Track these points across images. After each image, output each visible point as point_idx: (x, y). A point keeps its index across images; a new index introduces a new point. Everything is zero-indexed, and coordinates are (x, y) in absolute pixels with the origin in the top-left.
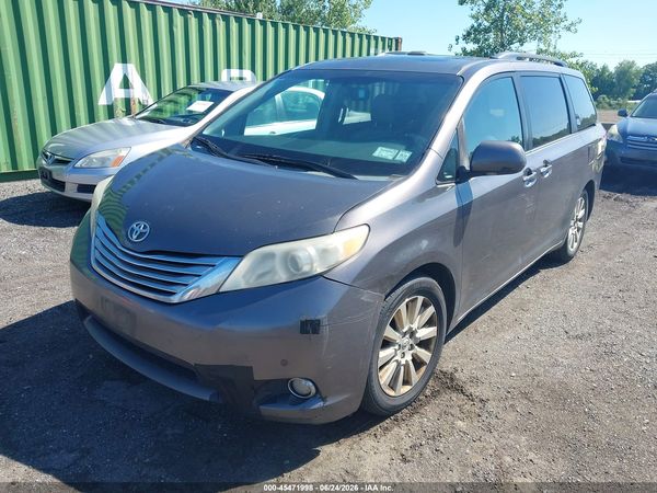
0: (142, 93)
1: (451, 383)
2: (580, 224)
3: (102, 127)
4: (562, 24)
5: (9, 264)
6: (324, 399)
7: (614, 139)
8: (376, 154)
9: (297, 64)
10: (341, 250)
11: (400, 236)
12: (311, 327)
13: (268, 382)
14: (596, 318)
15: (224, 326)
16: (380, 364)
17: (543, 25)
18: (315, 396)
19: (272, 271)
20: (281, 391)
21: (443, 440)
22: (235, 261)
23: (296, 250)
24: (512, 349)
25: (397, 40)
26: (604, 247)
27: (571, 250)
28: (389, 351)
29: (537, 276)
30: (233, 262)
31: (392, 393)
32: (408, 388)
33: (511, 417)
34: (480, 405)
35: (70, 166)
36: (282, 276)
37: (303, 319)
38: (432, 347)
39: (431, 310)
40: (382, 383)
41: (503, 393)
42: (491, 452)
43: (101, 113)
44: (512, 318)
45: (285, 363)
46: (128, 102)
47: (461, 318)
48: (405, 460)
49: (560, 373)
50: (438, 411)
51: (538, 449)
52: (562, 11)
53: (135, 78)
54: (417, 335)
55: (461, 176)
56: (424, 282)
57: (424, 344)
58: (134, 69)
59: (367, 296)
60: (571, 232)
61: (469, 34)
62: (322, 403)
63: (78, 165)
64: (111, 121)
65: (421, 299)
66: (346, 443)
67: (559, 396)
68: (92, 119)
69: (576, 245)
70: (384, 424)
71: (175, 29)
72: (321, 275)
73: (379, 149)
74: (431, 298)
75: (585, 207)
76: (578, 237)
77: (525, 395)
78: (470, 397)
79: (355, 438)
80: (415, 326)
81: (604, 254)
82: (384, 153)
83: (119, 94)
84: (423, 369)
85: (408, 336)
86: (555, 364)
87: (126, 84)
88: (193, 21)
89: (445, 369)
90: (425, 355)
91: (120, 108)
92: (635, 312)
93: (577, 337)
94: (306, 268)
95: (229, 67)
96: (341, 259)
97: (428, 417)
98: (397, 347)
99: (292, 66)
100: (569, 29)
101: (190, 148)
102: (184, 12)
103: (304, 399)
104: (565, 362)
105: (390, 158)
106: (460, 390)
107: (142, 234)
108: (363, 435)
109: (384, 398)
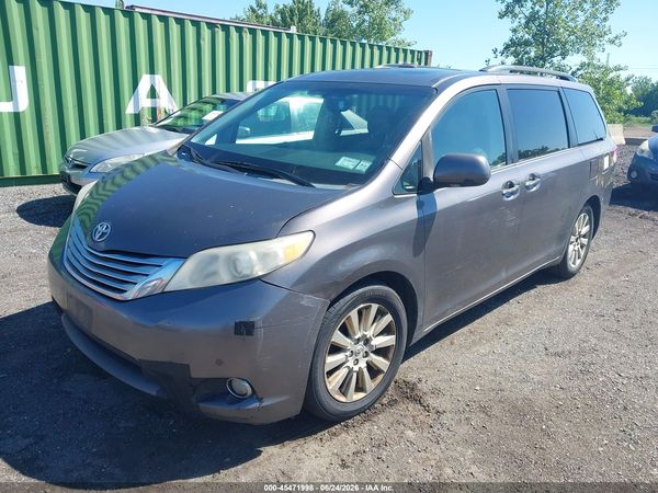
0: (168, 103)
1: (411, 393)
2: (585, 241)
3: (128, 134)
4: (606, 38)
5: (18, 261)
6: (260, 400)
7: (645, 155)
8: (339, 164)
9: (290, 75)
10: (281, 255)
11: (347, 244)
12: (245, 329)
13: (206, 380)
14: (582, 336)
15: (164, 323)
16: (327, 369)
17: (588, 38)
18: (251, 396)
19: (214, 273)
20: (219, 390)
21: (388, 448)
22: (180, 262)
23: (237, 253)
24: (485, 363)
25: (427, 53)
26: (612, 266)
27: (572, 265)
28: (340, 357)
29: (532, 292)
30: (177, 263)
31: (343, 399)
32: (361, 395)
33: (463, 430)
34: (435, 416)
35: (86, 171)
36: (225, 278)
37: (237, 321)
38: (391, 356)
39: (388, 318)
40: (330, 388)
41: (462, 406)
42: (433, 463)
43: (128, 122)
44: (494, 332)
45: (219, 362)
46: (154, 110)
47: (428, 329)
48: (344, 465)
49: (527, 389)
50: (391, 419)
51: (482, 462)
52: (607, 24)
53: (162, 89)
54: (373, 343)
55: (425, 188)
56: (377, 290)
57: (381, 352)
58: (161, 79)
59: (308, 300)
60: (571, 247)
61: (507, 47)
62: (258, 404)
63: (94, 169)
64: (137, 128)
65: (375, 307)
66: (290, 446)
67: (520, 412)
68: (119, 125)
69: (578, 262)
70: (333, 429)
71: (202, 42)
72: (259, 278)
73: (343, 158)
74: (386, 306)
75: (589, 222)
76: (582, 253)
77: (483, 409)
78: (427, 408)
79: (301, 441)
80: (369, 334)
81: (612, 273)
82: (346, 163)
83: (146, 103)
84: (380, 377)
85: (362, 343)
86: (525, 380)
87: (153, 94)
88: (220, 35)
89: (408, 379)
90: (382, 363)
91: (146, 117)
92: (626, 332)
93: (557, 354)
94: (246, 272)
95: (254, 78)
96: (281, 264)
97: (379, 425)
98: (348, 353)
99: (284, 77)
100: (612, 42)
101: (176, 156)
102: (211, 26)
103: (241, 399)
104: (536, 378)
105: (351, 167)
106: (418, 400)
107: (104, 234)
108: (309, 439)
109: (333, 404)
